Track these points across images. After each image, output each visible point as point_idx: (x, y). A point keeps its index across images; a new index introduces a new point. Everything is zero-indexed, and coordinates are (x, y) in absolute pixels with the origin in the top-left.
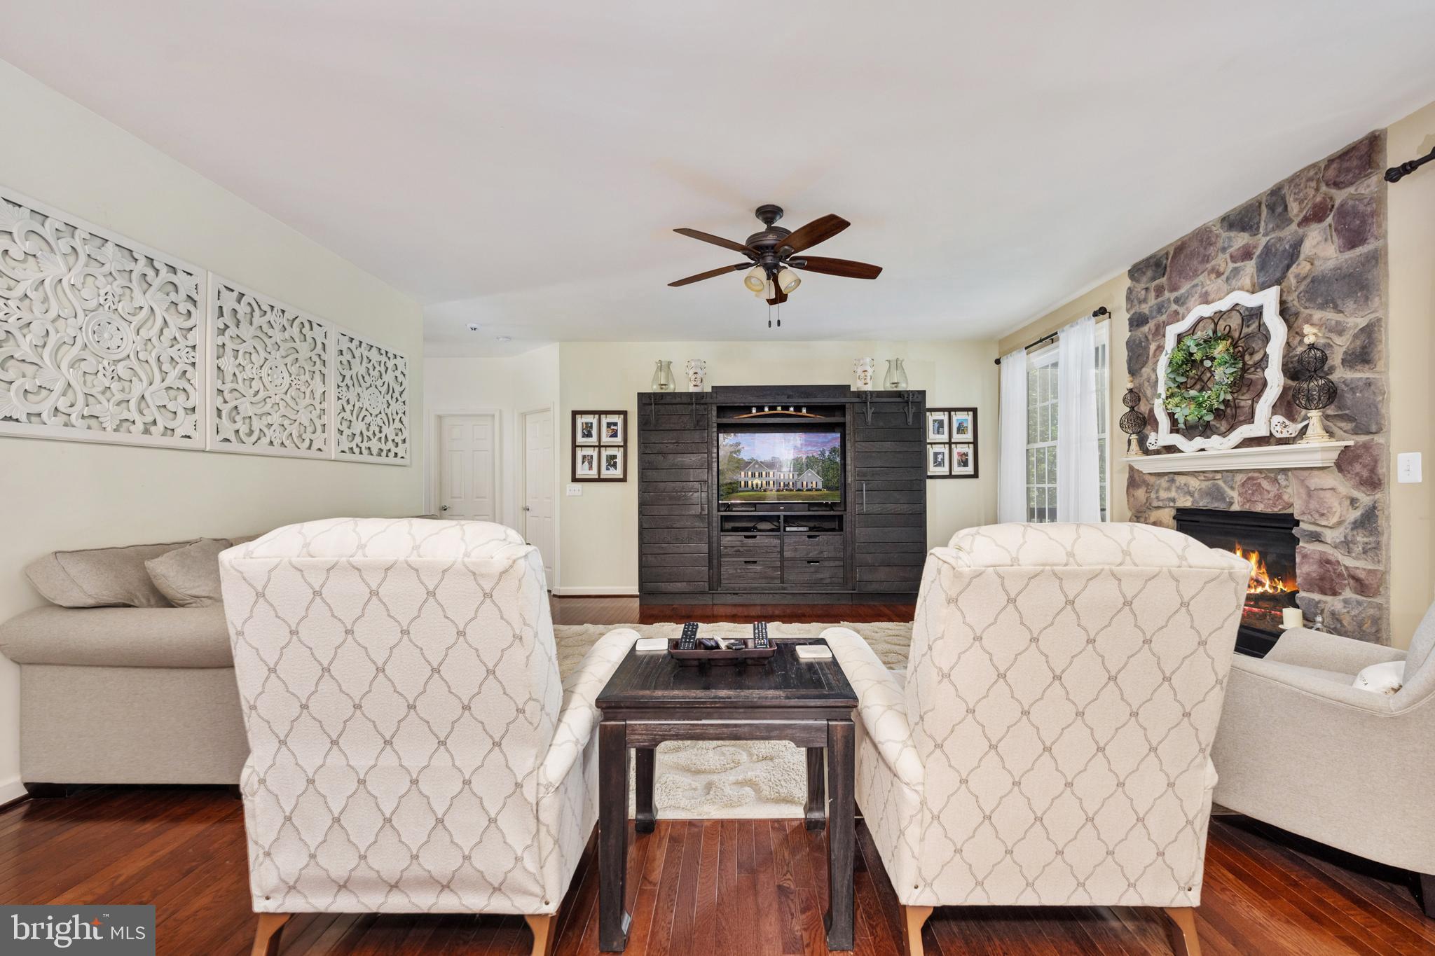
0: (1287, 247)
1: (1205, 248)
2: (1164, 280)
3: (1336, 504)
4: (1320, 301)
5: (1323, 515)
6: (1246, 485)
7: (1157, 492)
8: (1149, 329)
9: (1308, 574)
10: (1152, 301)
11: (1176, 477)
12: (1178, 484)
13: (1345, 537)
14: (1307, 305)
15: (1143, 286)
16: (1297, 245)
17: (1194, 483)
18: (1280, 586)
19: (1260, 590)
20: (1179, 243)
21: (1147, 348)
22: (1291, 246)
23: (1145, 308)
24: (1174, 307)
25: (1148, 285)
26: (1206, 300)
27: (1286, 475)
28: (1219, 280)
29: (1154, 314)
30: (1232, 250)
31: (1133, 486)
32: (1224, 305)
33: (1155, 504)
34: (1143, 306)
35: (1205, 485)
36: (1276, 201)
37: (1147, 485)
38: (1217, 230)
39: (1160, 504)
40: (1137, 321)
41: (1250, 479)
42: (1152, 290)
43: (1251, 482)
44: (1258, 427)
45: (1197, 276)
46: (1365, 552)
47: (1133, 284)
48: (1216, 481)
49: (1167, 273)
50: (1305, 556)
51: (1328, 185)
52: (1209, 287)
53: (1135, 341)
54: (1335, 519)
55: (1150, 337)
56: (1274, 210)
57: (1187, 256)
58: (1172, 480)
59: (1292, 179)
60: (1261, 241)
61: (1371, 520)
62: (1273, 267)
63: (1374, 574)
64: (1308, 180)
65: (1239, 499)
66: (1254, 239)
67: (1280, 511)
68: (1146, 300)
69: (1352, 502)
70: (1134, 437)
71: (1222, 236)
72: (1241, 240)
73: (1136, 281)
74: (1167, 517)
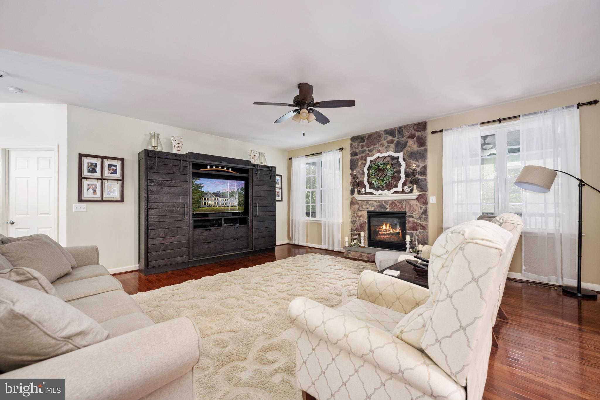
0: (404, 143)
1: (379, 138)
2: (364, 144)
3: (417, 209)
5: (414, 211)
6: (392, 204)
7: (362, 206)
8: (359, 157)
9: (410, 226)
10: (360, 149)
11: (369, 201)
12: (369, 204)
13: (420, 216)
14: (409, 158)
15: (357, 144)
17: (375, 203)
18: (395, 231)
19: (390, 232)
20: (370, 134)
21: (358, 163)
22: (405, 143)
23: (357, 151)
24: (368, 152)
25: (358, 144)
26: (379, 152)
27: (404, 201)
28: (383, 147)
29: (361, 153)
30: (387, 140)
31: (353, 204)
32: (387, 154)
33: (361, 209)
34: (357, 150)
35: (378, 204)
36: (400, 130)
37: (358, 204)
38: (382, 133)
39: (363, 209)
40: (353, 154)
41: (393, 202)
42: (360, 146)
43: (393, 203)
44: (399, 189)
45: (376, 145)
46: (424, 220)
47: (352, 143)
48: (383, 203)
49: (365, 142)
50: (409, 222)
51: (415, 130)
52: (380, 149)
53: (353, 160)
54: (417, 212)
55: (359, 160)
56: (400, 133)
57: (372, 138)
58: (368, 203)
59: (405, 126)
60: (396, 140)
61: (425, 212)
62: (400, 147)
63: (427, 225)
64: (410, 127)
65: (390, 208)
66: (394, 139)
67: (402, 210)
68: (358, 148)
69: (421, 208)
70: (356, 189)
71: (384, 135)
72: (390, 138)
73: (353, 142)
74: (365, 213)
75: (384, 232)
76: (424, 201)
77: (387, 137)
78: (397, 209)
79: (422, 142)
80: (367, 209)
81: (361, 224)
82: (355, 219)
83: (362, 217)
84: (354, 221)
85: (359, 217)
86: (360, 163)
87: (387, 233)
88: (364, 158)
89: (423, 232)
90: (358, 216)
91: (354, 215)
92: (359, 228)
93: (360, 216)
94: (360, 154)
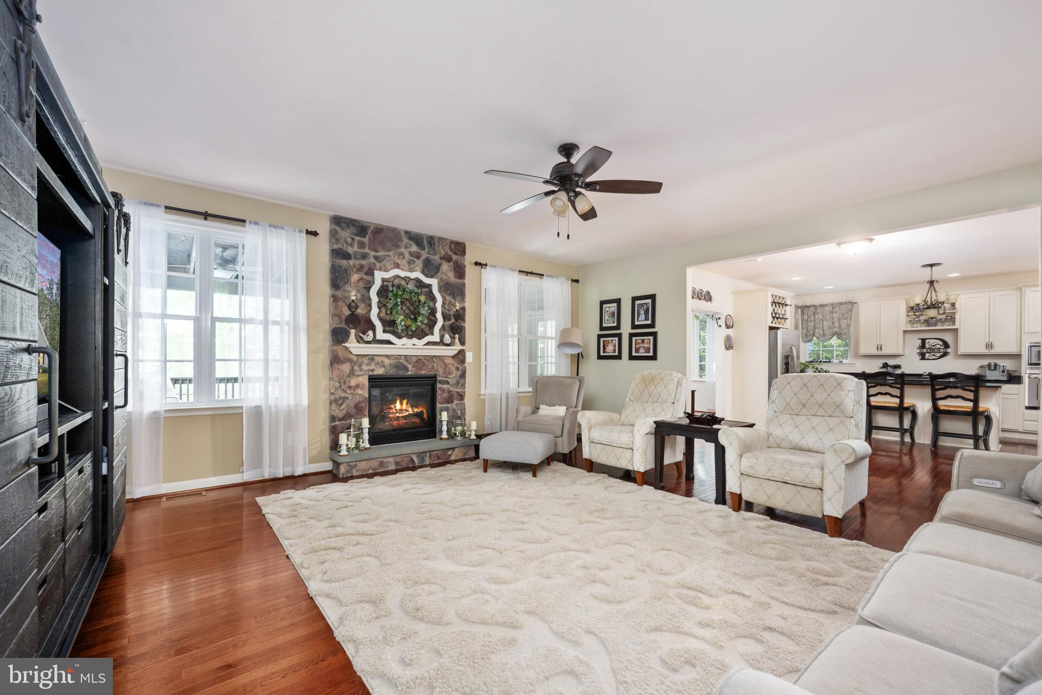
0: (436, 264)
1: (398, 241)
2: (366, 240)
3: (453, 371)
4: (449, 292)
5: (450, 374)
6: (418, 362)
7: (360, 366)
8: (354, 265)
9: (445, 397)
10: (356, 249)
11: (375, 357)
12: (376, 361)
13: (456, 381)
14: (446, 292)
15: (347, 234)
16: (440, 265)
17: (387, 362)
18: (416, 410)
19: (407, 413)
20: (380, 227)
21: (350, 275)
22: (438, 265)
23: (350, 250)
24: (372, 260)
25: (353, 237)
26: (397, 266)
27: (436, 358)
28: (404, 261)
29: (359, 257)
30: (410, 250)
31: (337, 363)
32: (413, 275)
33: (358, 373)
34: (350, 248)
35: (392, 362)
36: (431, 240)
37: (352, 361)
38: (403, 234)
39: (362, 373)
40: (337, 253)
41: (419, 359)
42: (357, 241)
43: (420, 361)
44: (436, 337)
45: (390, 251)
46: (462, 385)
47: (338, 228)
48: (401, 361)
49: (367, 237)
50: (443, 390)
51: (451, 250)
52: (399, 262)
53: (340, 267)
54: (453, 375)
55: (355, 270)
56: (431, 245)
57: (384, 237)
58: (373, 359)
59: (440, 239)
60: (424, 254)
61: (463, 375)
62: (430, 269)
63: (464, 392)
64: (447, 244)
65: (413, 369)
66: (422, 252)
67: (432, 373)
68: (352, 245)
69: (458, 369)
70: (353, 331)
71: (406, 240)
72: (414, 248)
73: (340, 227)
74: (364, 380)
75: (398, 415)
76: (462, 358)
77: (411, 244)
78: (425, 371)
79: (460, 272)
80: (371, 373)
81: (359, 403)
82: (343, 395)
83: (361, 389)
84: (340, 398)
85: (354, 390)
86: (355, 277)
87: (404, 414)
88: (365, 270)
89: (460, 404)
90: (350, 387)
91: (341, 386)
92: (354, 411)
93: (356, 387)
94: (357, 259)
